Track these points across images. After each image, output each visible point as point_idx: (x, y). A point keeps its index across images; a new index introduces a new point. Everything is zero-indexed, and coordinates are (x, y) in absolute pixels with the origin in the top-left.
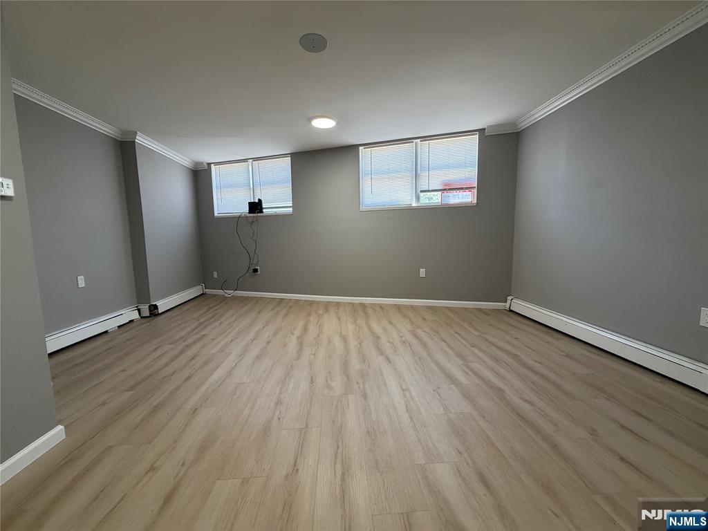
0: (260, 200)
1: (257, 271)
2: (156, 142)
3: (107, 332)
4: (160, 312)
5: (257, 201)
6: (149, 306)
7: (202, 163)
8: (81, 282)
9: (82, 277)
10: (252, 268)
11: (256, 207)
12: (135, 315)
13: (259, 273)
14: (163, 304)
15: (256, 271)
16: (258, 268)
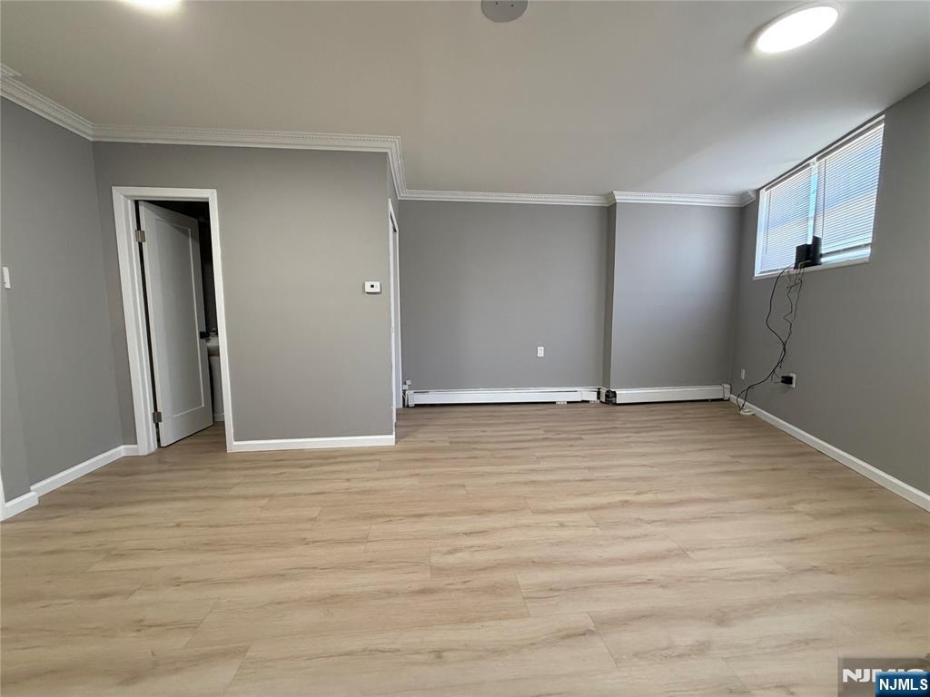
0: (816, 241)
1: (791, 383)
2: (645, 194)
3: (554, 403)
4: (618, 402)
5: (810, 242)
6: (608, 391)
7: (746, 193)
8: (541, 352)
9: (542, 348)
10: (781, 373)
11: (809, 254)
12: (592, 397)
13: (794, 385)
14: (623, 395)
15: (788, 380)
16: (794, 376)
